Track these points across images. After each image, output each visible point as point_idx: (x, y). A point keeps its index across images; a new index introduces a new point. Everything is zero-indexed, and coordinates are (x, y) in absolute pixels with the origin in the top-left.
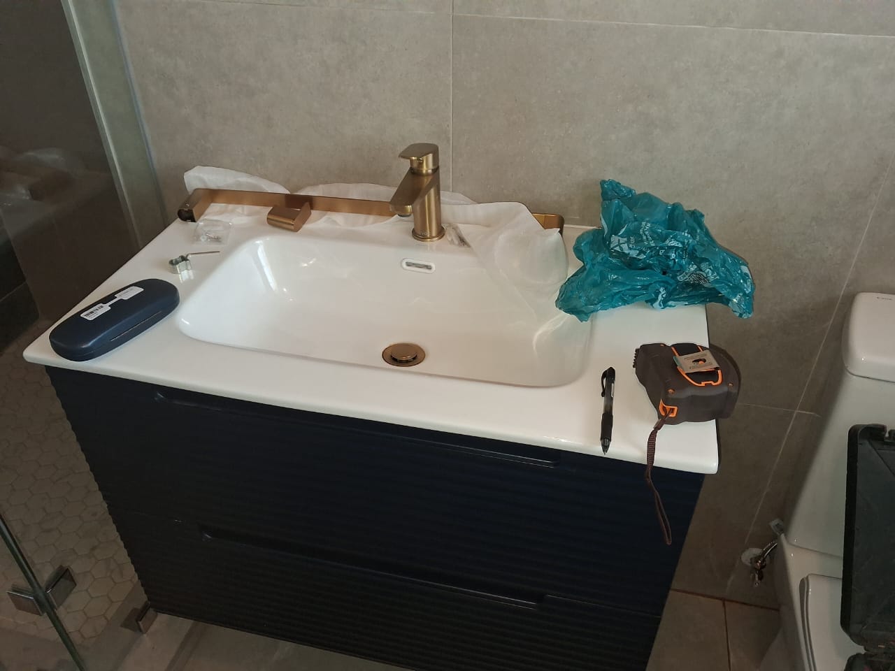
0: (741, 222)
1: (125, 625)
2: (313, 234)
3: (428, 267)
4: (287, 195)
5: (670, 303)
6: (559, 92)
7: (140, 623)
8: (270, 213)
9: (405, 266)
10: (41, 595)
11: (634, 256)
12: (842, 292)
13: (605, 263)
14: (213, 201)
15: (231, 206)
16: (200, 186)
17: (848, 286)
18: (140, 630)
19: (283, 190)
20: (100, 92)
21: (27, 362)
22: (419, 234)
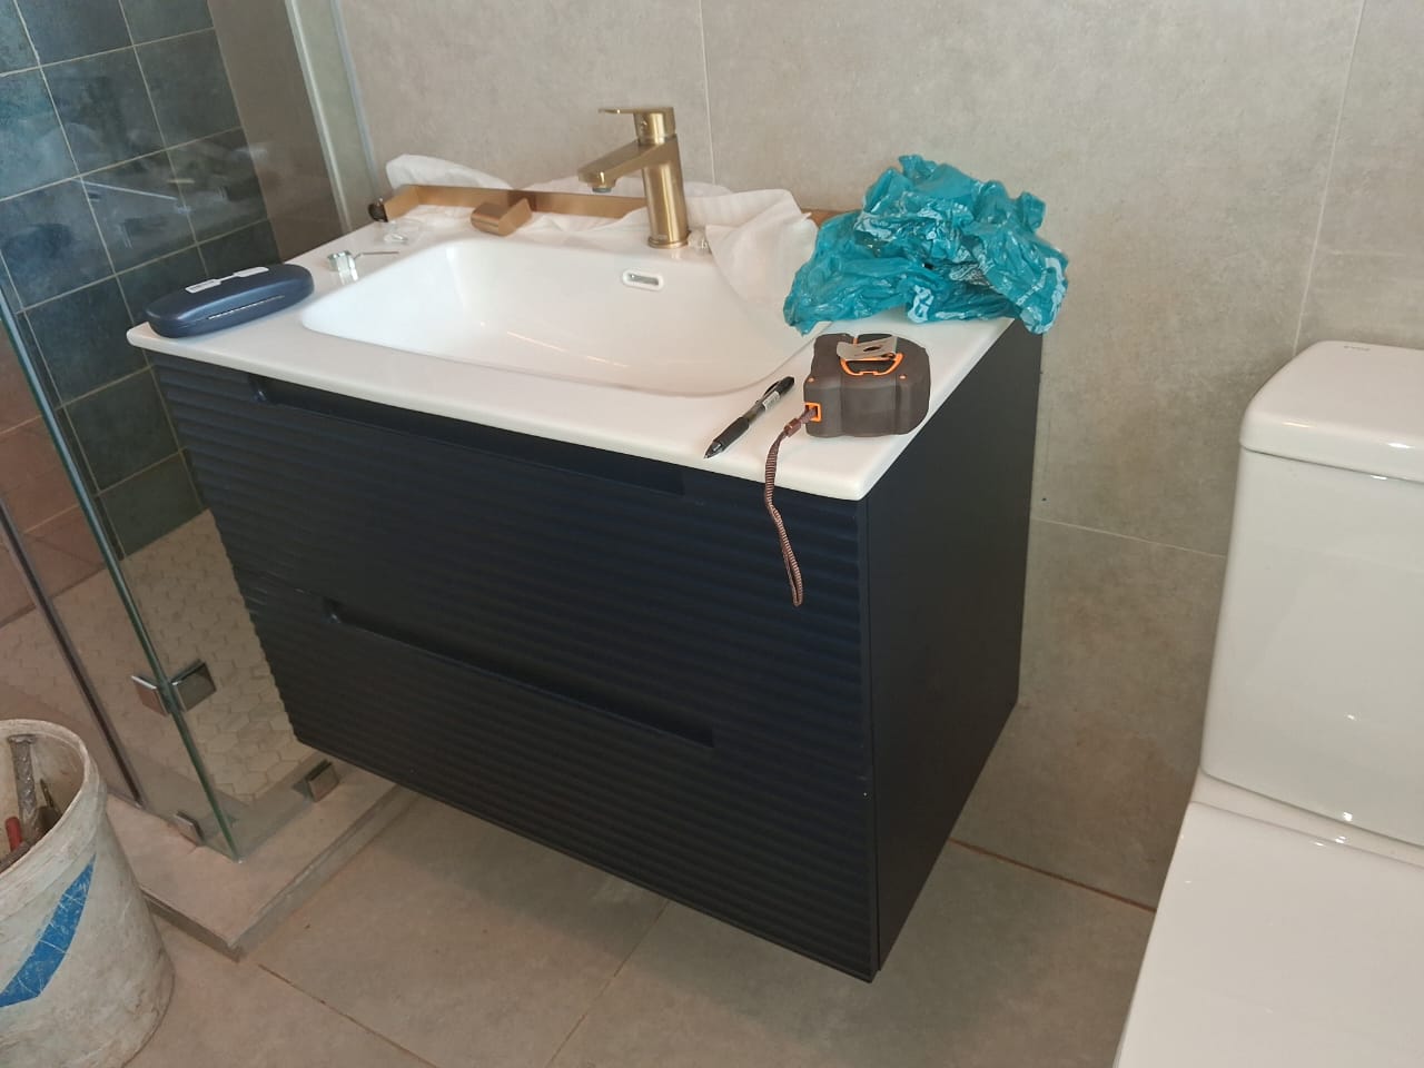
0: (1117, 220)
1: (296, 787)
2: (529, 240)
3: (656, 282)
4: (510, 191)
5: (937, 315)
6: (838, 25)
7: (311, 783)
8: (475, 212)
9: (625, 278)
10: (165, 684)
11: (883, 238)
12: (1296, 342)
13: (849, 252)
14: (423, 201)
15: (441, 208)
16: (409, 182)
17: (1304, 331)
18: (312, 795)
19: (504, 186)
20: (315, 66)
21: (129, 344)
22: (658, 241)
